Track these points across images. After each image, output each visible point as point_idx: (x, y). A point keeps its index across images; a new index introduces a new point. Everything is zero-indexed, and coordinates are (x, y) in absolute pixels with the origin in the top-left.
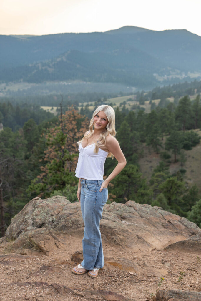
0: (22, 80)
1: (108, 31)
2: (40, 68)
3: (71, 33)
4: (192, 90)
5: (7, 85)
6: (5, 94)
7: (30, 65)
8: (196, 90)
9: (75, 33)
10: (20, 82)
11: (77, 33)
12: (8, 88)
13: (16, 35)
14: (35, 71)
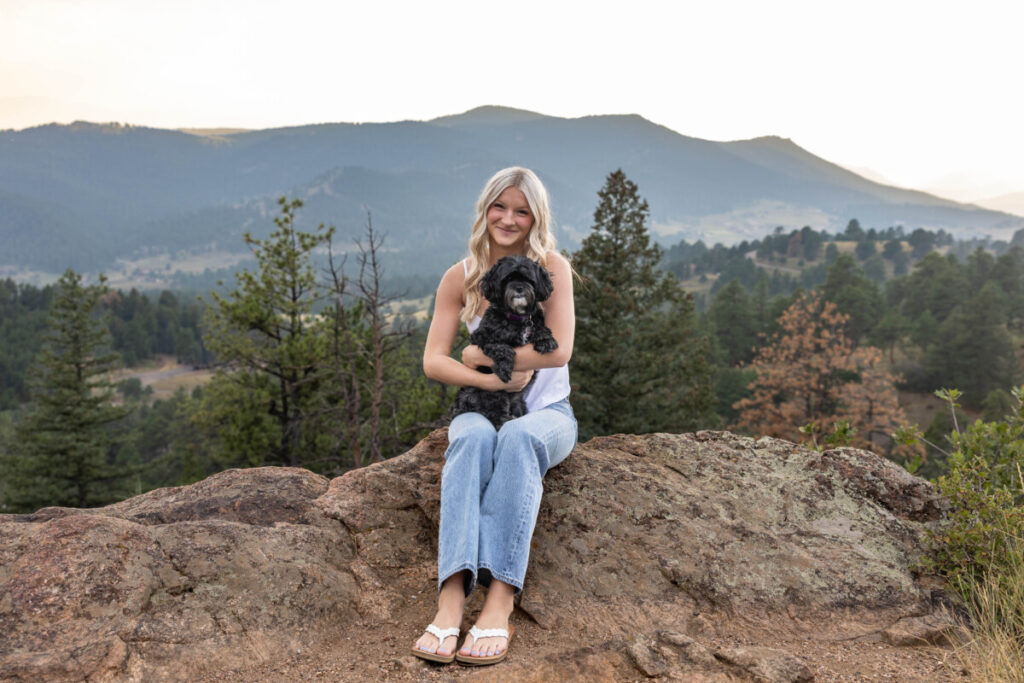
0: (213, 245)
1: (439, 119)
2: (263, 213)
3: (343, 125)
4: (685, 267)
5: (173, 258)
6: (170, 281)
7: (236, 206)
8: (693, 267)
9: (352, 125)
10: (210, 250)
11: (358, 124)
12: (176, 267)
13: (194, 130)
14: (251, 220)
